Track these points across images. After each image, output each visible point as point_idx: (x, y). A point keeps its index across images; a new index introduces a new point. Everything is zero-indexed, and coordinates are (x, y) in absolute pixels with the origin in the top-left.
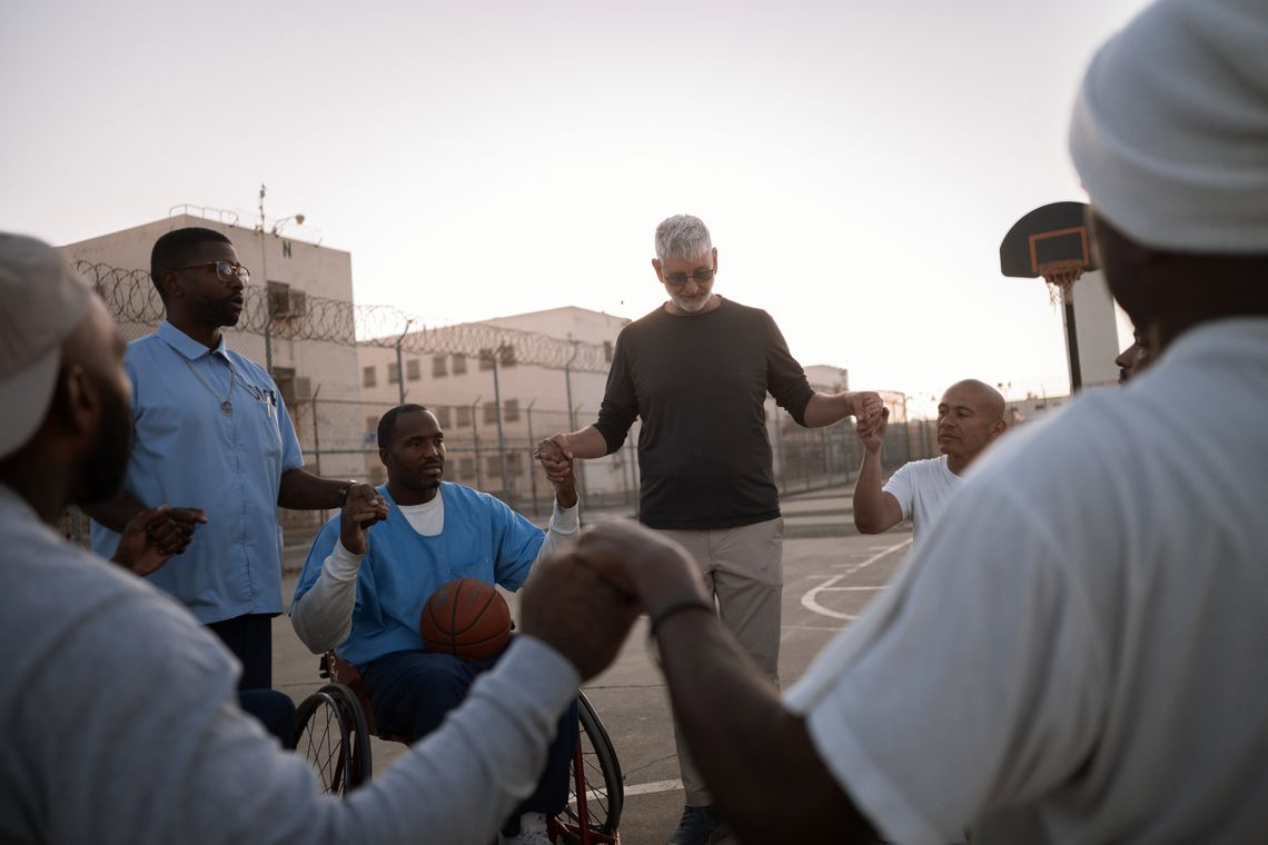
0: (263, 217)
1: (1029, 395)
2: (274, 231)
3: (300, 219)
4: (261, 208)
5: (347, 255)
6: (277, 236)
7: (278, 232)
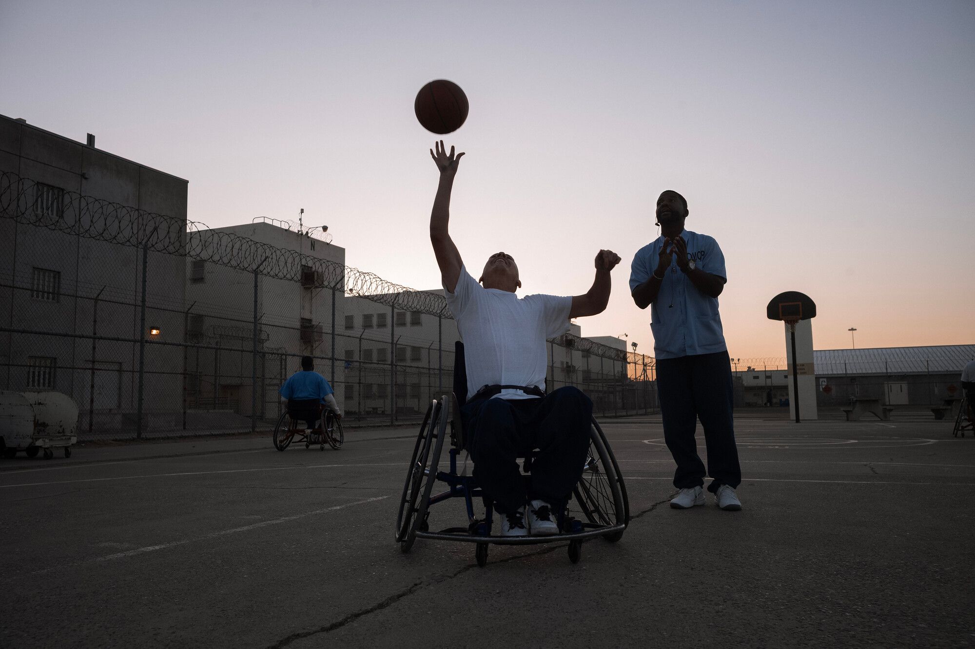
0: (301, 225)
1: (749, 368)
2: (307, 233)
3: (325, 229)
4: (300, 220)
5: (344, 250)
6: (308, 237)
7: (309, 235)
